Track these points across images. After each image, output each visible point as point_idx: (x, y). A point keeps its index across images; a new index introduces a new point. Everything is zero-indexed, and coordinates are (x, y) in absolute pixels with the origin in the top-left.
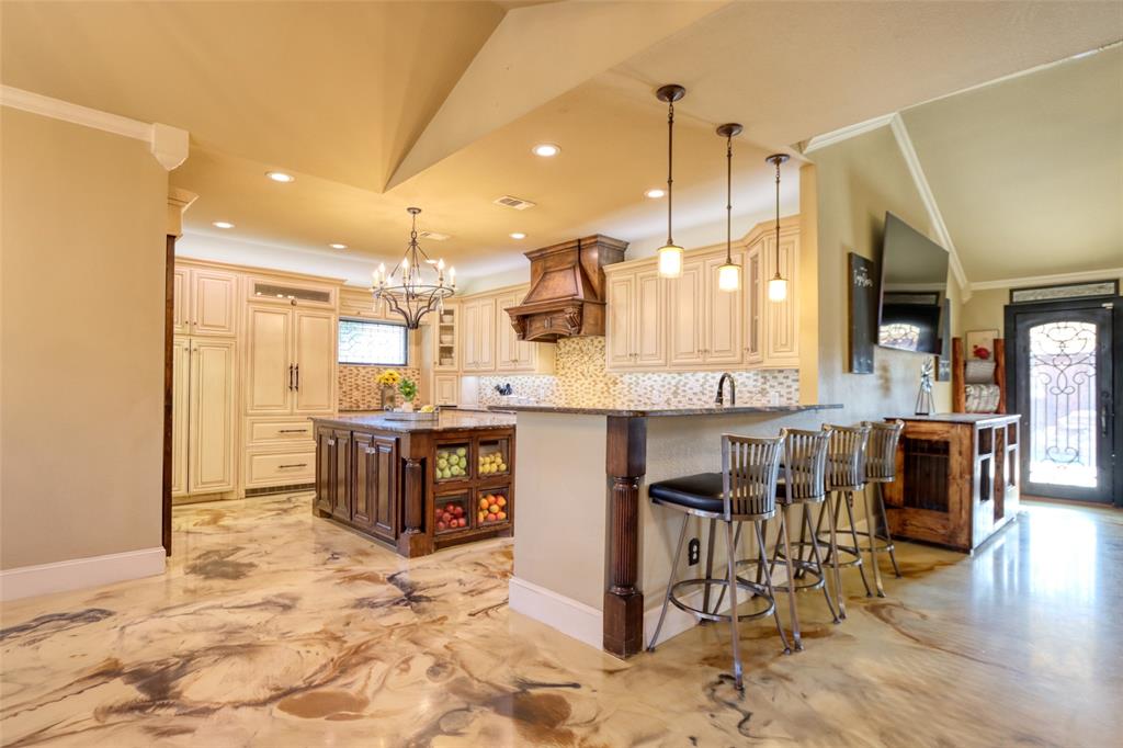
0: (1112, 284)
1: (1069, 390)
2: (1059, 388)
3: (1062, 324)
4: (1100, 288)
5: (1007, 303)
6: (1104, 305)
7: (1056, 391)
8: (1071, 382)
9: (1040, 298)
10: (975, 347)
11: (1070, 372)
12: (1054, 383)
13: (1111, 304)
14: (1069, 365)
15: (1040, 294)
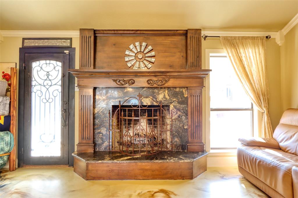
0: (69, 41)
1: (50, 100)
2: (46, 99)
3: (48, 62)
4: (64, 42)
5: (21, 47)
6: (65, 52)
7: (45, 101)
8: (51, 96)
9: (37, 45)
10: (3, 72)
11: (51, 89)
12: (43, 97)
13: (68, 51)
14: (51, 86)
15: (37, 43)
